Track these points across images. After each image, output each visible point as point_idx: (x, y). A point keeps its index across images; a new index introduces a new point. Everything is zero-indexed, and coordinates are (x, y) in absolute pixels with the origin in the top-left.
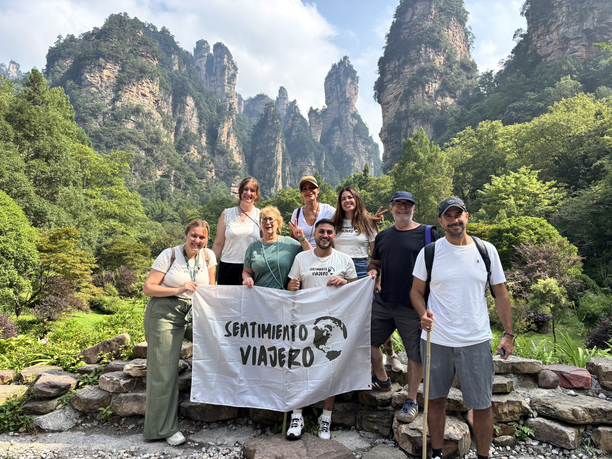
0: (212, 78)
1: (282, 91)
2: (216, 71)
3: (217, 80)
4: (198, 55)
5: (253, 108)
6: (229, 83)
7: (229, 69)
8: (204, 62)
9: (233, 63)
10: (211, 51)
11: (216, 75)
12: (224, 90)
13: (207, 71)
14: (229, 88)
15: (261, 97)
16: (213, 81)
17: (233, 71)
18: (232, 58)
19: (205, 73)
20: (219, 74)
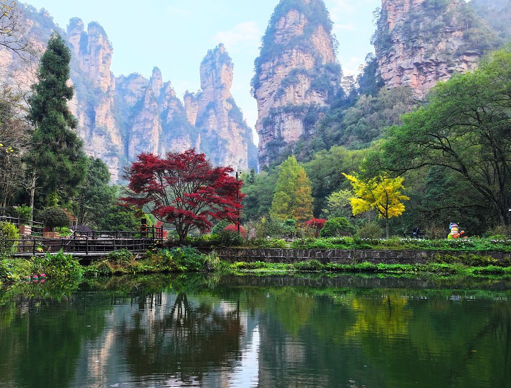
0: (86, 57)
1: (156, 70)
2: (90, 50)
3: (91, 59)
4: (72, 32)
5: (126, 86)
6: (104, 62)
7: (104, 48)
8: (78, 40)
9: (108, 43)
10: (85, 29)
11: (90, 54)
12: (98, 69)
13: (81, 49)
14: (104, 68)
15: (134, 76)
16: (87, 60)
17: (108, 51)
18: (107, 37)
19: (78, 50)
20: (93, 53)
